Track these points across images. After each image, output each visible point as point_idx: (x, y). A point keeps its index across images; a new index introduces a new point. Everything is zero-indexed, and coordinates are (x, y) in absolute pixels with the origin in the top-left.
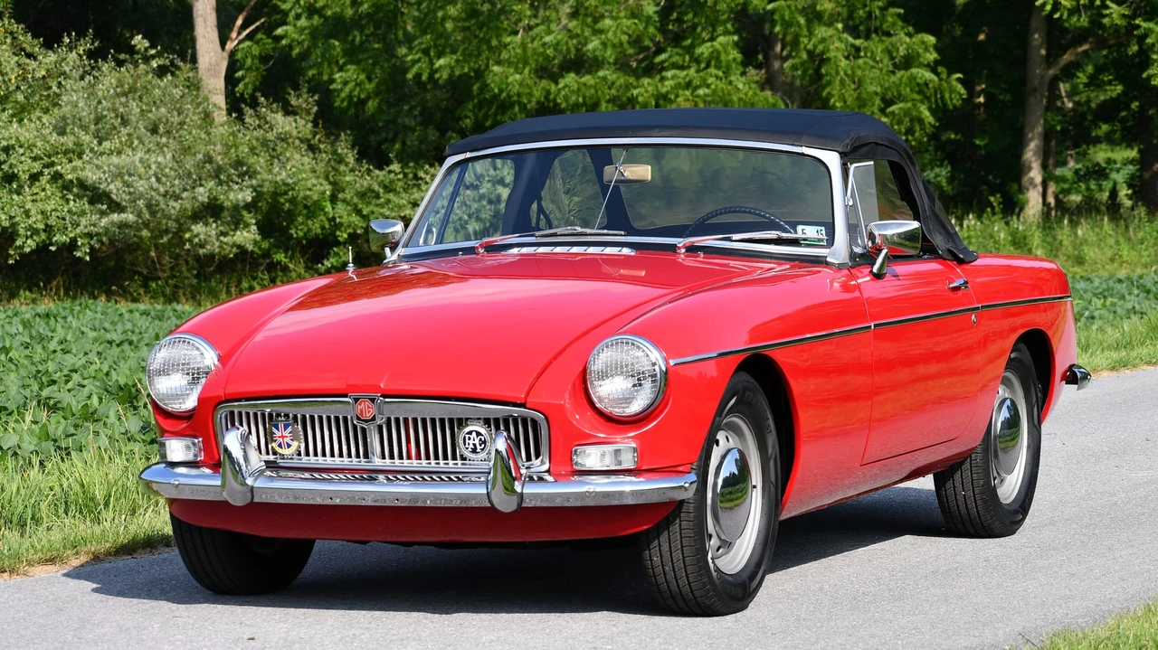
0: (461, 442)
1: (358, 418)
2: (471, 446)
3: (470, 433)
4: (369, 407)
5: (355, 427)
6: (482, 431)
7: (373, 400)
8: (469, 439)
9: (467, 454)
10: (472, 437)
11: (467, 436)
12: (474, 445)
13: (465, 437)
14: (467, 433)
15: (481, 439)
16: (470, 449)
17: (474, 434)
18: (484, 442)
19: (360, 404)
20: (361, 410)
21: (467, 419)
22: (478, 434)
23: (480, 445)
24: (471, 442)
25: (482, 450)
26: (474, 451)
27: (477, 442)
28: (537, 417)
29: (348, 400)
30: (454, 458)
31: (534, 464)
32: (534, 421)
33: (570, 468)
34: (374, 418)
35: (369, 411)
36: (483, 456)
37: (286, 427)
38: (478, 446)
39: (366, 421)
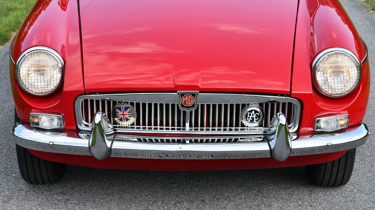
0: (244, 116)
1: (182, 106)
2: (251, 119)
3: (251, 111)
4: (190, 99)
5: (179, 111)
6: (258, 110)
7: (194, 95)
10: (252, 114)
11: (249, 113)
12: (253, 118)
13: (247, 114)
14: (249, 112)
15: (257, 115)
16: (249, 121)
17: (253, 112)
19: (185, 97)
20: (185, 101)
21: (248, 104)
22: (256, 112)
23: (256, 118)
24: (251, 116)
26: (252, 121)
27: (254, 116)
28: (295, 101)
29: (176, 94)
30: (237, 125)
31: (290, 128)
32: (290, 104)
33: (311, 129)
34: (193, 106)
35: (190, 102)
36: (256, 124)
37: (126, 108)
38: (255, 119)
39: (188, 107)
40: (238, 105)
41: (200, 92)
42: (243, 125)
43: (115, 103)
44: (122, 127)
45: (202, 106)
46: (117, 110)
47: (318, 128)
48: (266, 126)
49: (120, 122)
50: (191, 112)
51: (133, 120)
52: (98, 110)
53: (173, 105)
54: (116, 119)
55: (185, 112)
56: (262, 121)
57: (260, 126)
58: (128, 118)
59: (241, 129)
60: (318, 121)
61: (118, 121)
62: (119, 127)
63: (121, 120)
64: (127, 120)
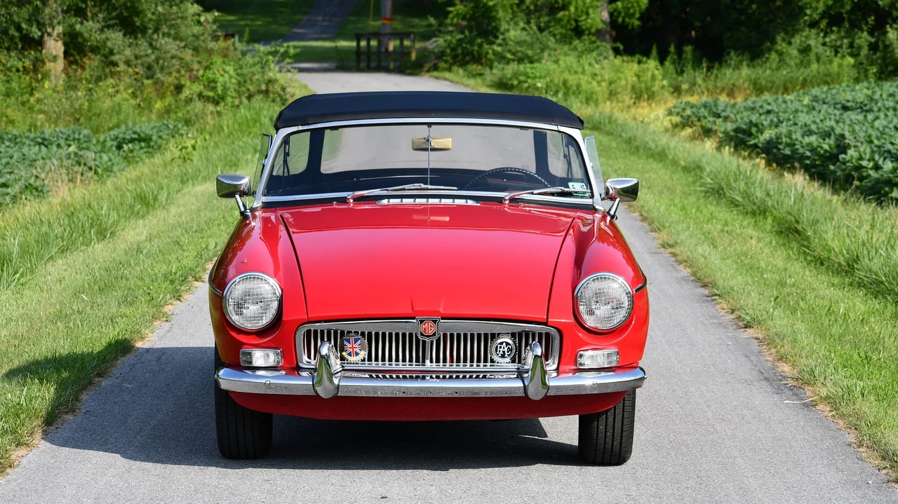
0: (494, 350)
1: (422, 334)
2: (501, 352)
3: (502, 343)
4: (431, 326)
5: (418, 341)
6: (511, 342)
7: (435, 322)
8: (500, 347)
9: (496, 358)
10: (503, 347)
12: (504, 352)
13: (497, 347)
14: (499, 344)
15: (509, 347)
16: (500, 355)
17: (504, 344)
18: (511, 350)
19: (424, 324)
20: (425, 329)
21: (499, 334)
22: (507, 344)
23: (508, 352)
24: (502, 349)
25: (508, 355)
26: (503, 356)
27: (506, 350)
28: (553, 331)
29: (414, 321)
30: (485, 361)
31: (548, 365)
32: (548, 335)
33: (574, 367)
34: (434, 335)
35: (431, 330)
36: (508, 360)
37: (356, 341)
38: (506, 353)
39: (428, 336)
40: (486, 335)
41: (442, 319)
42: (492, 361)
43: (342, 332)
44: (350, 363)
45: (445, 335)
46: (345, 343)
47: (581, 364)
48: (519, 362)
49: (349, 358)
50: (432, 342)
51: (363, 354)
52: (322, 339)
53: (411, 335)
54: (344, 353)
55: (424, 342)
56: (515, 355)
57: (513, 361)
58: (359, 351)
59: (491, 366)
60: (581, 356)
61: (346, 356)
62: (348, 363)
63: (350, 354)
64: (357, 354)
